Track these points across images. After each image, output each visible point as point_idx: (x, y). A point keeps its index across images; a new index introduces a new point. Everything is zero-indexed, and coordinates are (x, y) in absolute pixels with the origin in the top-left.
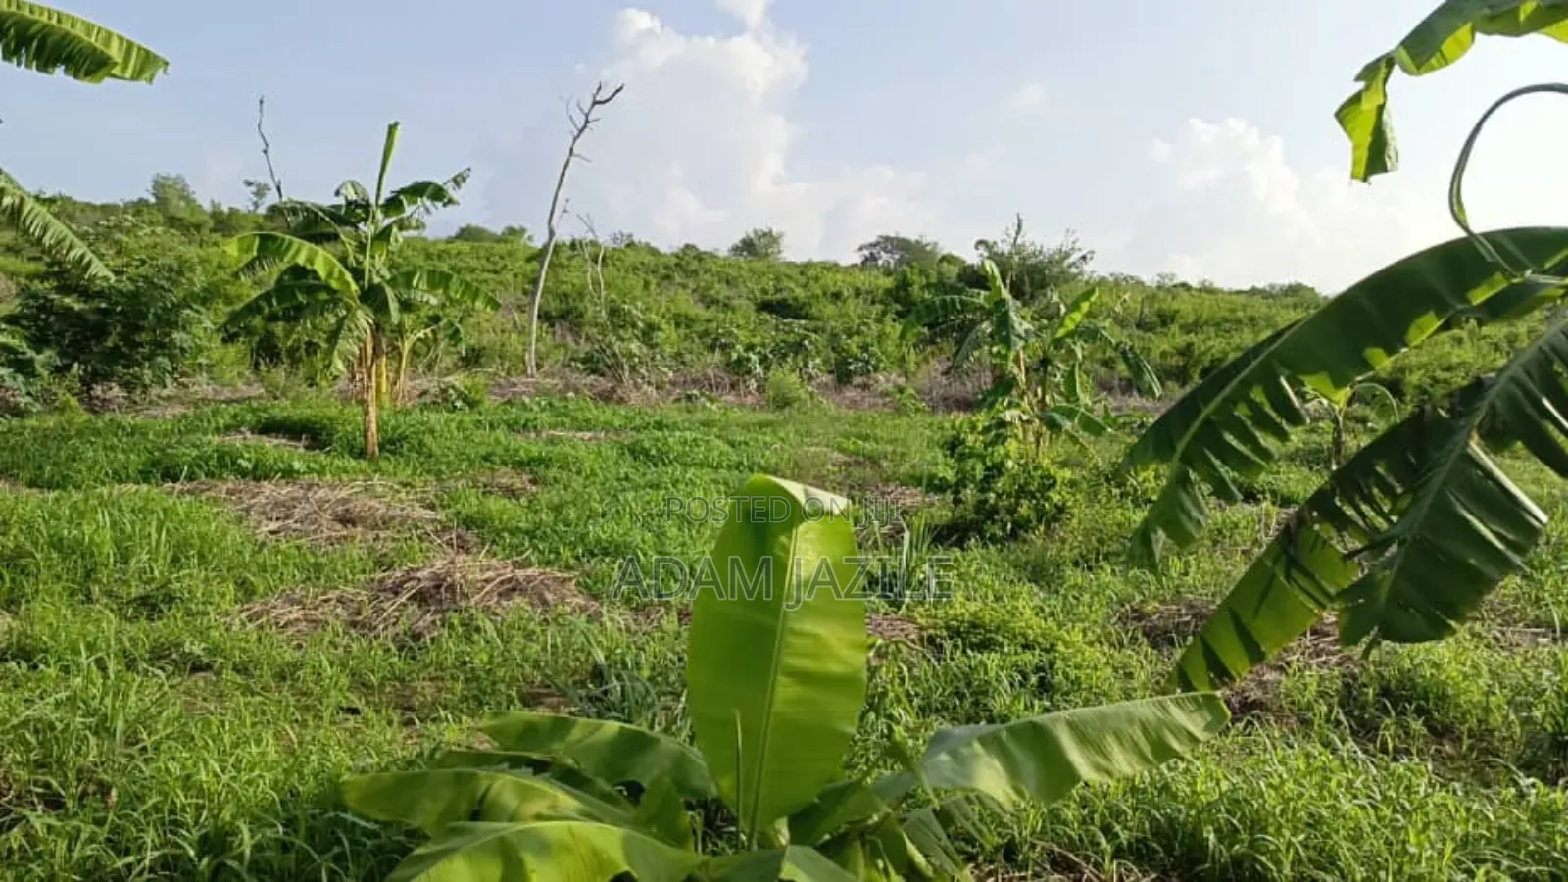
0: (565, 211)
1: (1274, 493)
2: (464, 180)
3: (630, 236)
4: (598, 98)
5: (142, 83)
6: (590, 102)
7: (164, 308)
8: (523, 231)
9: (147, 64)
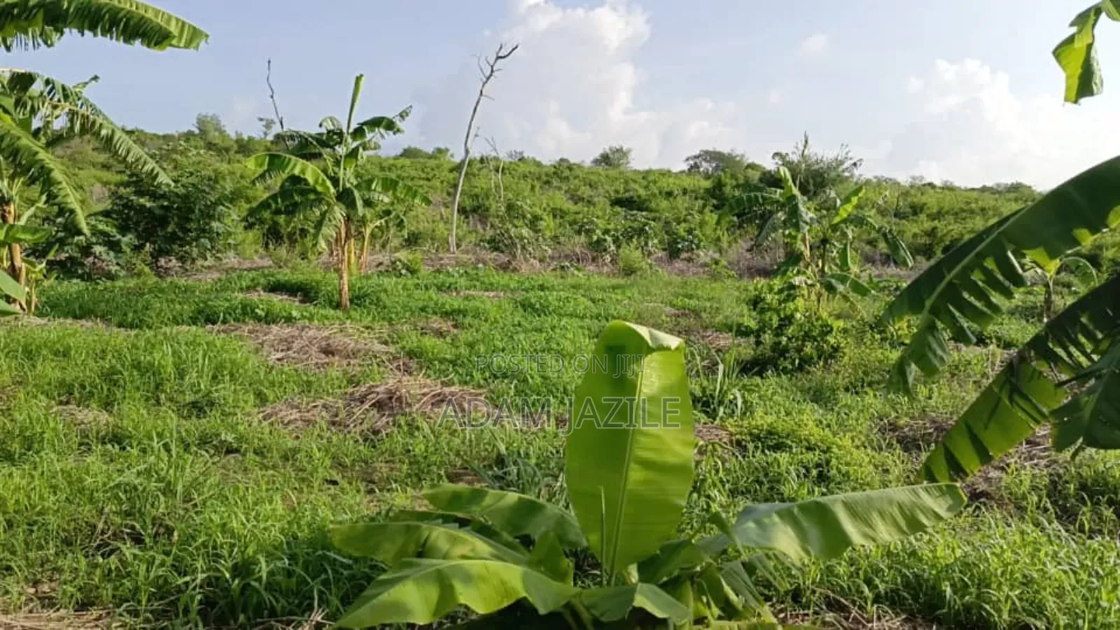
0: (476, 135)
1: (999, 339)
2: (407, 115)
3: (521, 153)
4: (500, 54)
5: (191, 51)
6: (495, 56)
7: (206, 205)
8: (447, 150)
9: (194, 36)
